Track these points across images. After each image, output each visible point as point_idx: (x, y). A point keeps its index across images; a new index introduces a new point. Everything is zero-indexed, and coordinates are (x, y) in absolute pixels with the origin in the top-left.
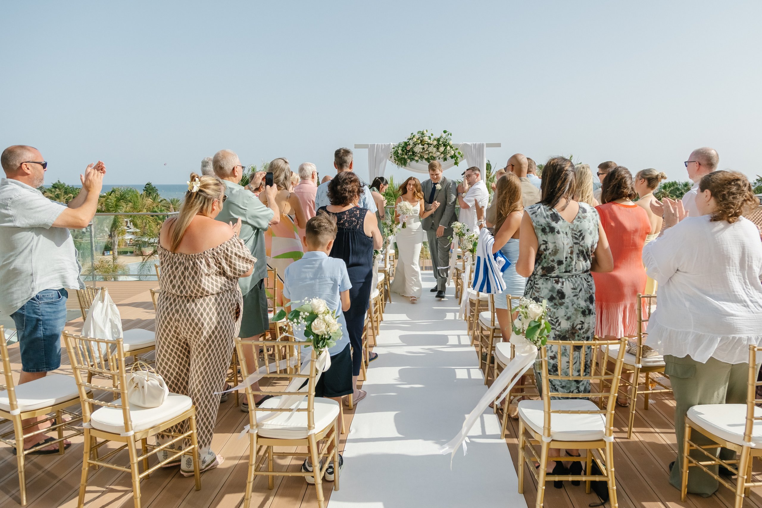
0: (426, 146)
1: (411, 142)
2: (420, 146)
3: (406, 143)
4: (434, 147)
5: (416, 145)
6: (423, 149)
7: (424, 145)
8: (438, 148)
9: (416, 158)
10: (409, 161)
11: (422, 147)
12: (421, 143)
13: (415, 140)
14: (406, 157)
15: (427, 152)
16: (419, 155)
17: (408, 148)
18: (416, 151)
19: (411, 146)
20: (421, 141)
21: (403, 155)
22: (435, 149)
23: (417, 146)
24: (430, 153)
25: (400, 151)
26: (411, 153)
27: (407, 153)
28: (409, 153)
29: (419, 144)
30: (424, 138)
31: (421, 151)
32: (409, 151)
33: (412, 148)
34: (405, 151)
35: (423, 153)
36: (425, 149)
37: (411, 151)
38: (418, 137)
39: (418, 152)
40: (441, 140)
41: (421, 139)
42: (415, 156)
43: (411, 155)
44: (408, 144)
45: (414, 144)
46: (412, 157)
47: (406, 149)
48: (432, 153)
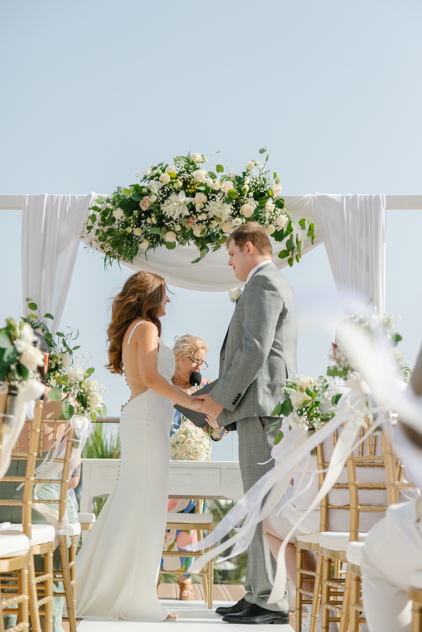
0: (200, 198)
1: (155, 187)
2: (182, 198)
3: (137, 188)
4: (228, 200)
5: (168, 194)
6: (192, 206)
7: (193, 195)
8: (237, 206)
9: (170, 237)
10: (144, 245)
11: (189, 200)
12: (184, 187)
13: (166, 178)
14: (138, 232)
15: (203, 217)
16: (178, 228)
17: (146, 204)
18: (169, 215)
19: (153, 199)
20: (186, 183)
21: (126, 224)
22: (228, 209)
23: (173, 197)
24: (212, 219)
25: (119, 214)
26: (153, 220)
27: (140, 218)
28: (149, 220)
29: (177, 192)
30: (194, 173)
31: (187, 213)
32: (148, 213)
33: (158, 204)
34: (135, 212)
35: (191, 219)
36: (198, 210)
37: (153, 215)
38: (174, 169)
39: (174, 218)
40: (248, 180)
41: (186, 175)
42: (164, 228)
43: (153, 226)
44: (145, 190)
45: (163, 192)
46: (156, 231)
47: (138, 208)
48: (220, 219)
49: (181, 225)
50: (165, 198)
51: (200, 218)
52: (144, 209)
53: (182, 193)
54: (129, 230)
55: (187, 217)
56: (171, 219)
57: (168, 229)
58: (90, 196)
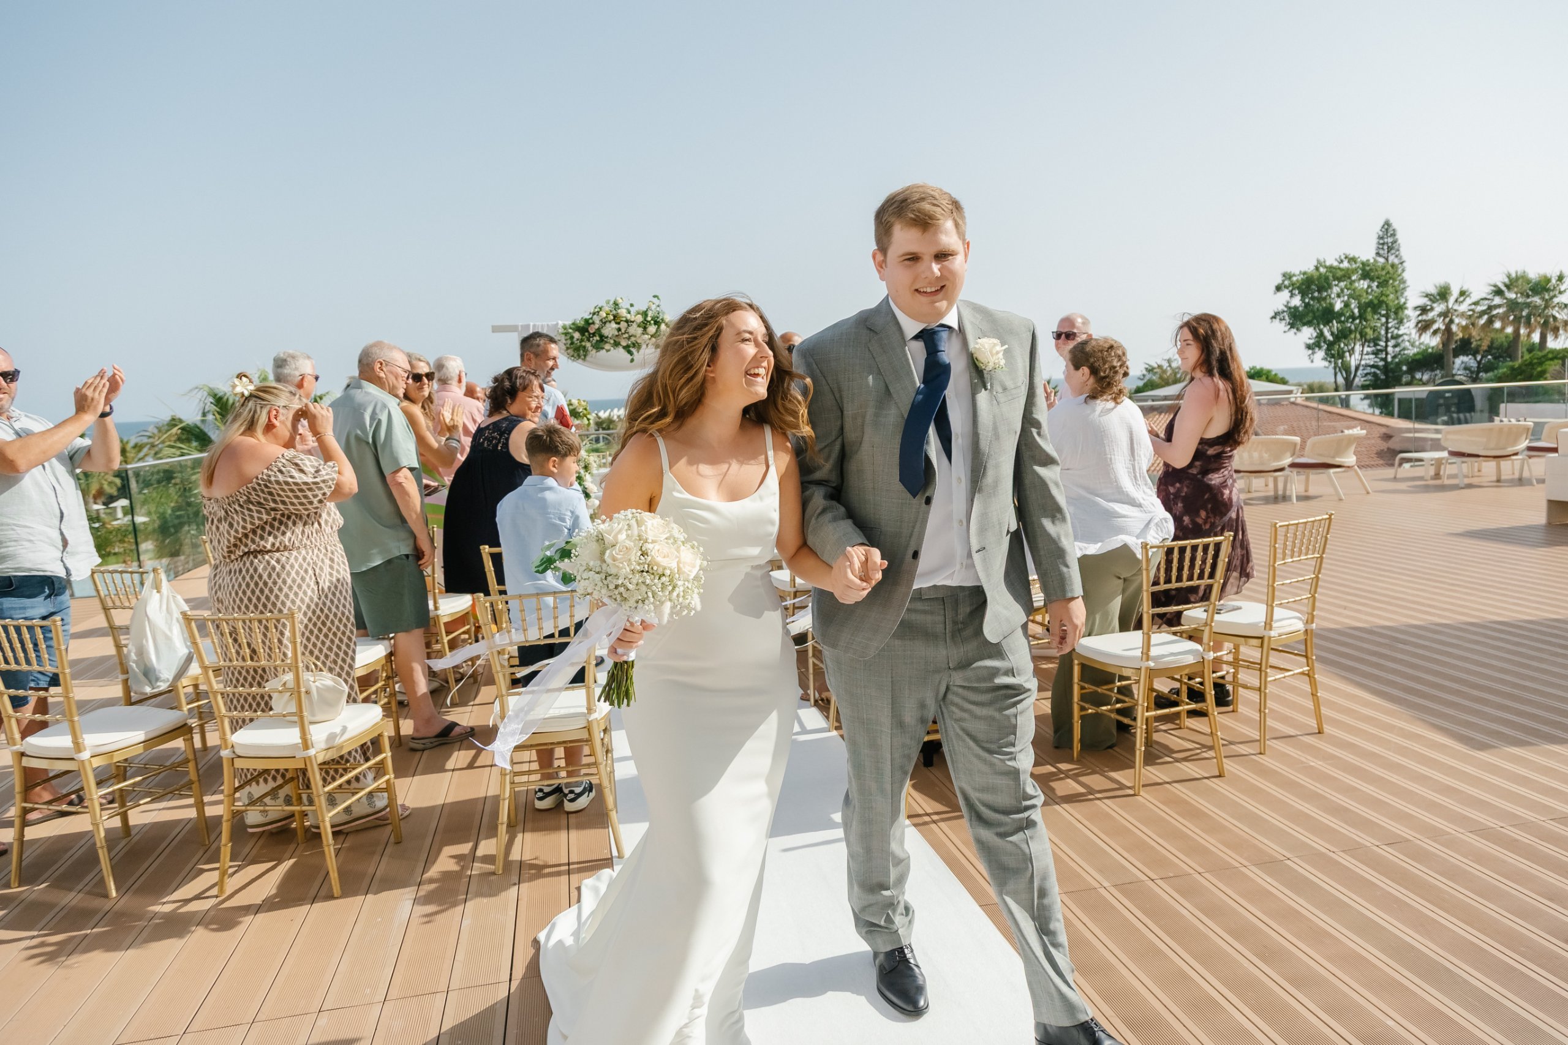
0: (623, 325)
1: (597, 319)
2: (614, 325)
3: (587, 321)
4: (639, 326)
5: (605, 323)
6: (619, 330)
7: (619, 323)
8: (645, 328)
9: (607, 346)
10: (593, 351)
11: (617, 326)
12: (614, 319)
13: (603, 314)
14: (588, 345)
15: (626, 335)
16: (612, 342)
17: (592, 329)
18: (606, 335)
19: (597, 326)
20: (615, 317)
21: (582, 340)
22: (640, 330)
23: (608, 324)
24: (631, 336)
25: (577, 335)
26: (597, 338)
27: (589, 337)
28: (594, 338)
29: (610, 322)
30: (619, 311)
31: (616, 333)
32: (594, 334)
33: (599, 329)
34: (586, 334)
35: (619, 336)
36: (623, 332)
37: (597, 335)
38: (607, 309)
39: (609, 336)
40: (647, 314)
41: (614, 312)
42: (602, 342)
43: (597, 341)
44: (591, 321)
45: (602, 322)
46: (599, 343)
47: (588, 331)
48: (635, 336)
49: (614, 340)
50: (603, 326)
51: (624, 335)
52: (591, 332)
53: (613, 322)
54: (583, 344)
55: (616, 335)
57: (606, 342)
58: (557, 324)
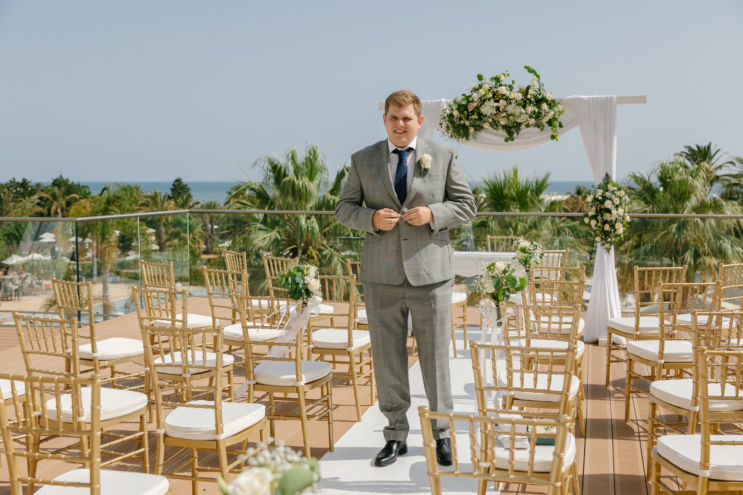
0: (502, 103)
1: (476, 96)
2: (492, 103)
3: (466, 98)
4: (518, 104)
5: (484, 101)
6: (498, 108)
7: (498, 101)
8: (524, 107)
9: (486, 126)
10: (472, 131)
11: (496, 104)
12: (493, 97)
13: (482, 92)
14: (467, 123)
16: (491, 120)
17: (471, 107)
18: (485, 113)
19: (476, 104)
20: (494, 94)
21: (461, 119)
22: (519, 109)
23: (487, 103)
24: (510, 115)
25: (456, 113)
26: (475, 116)
27: (468, 115)
28: (473, 117)
29: (489, 100)
30: (499, 88)
31: (495, 112)
32: (473, 112)
33: (477, 108)
34: (465, 112)
35: (497, 115)
36: (501, 109)
37: (475, 113)
38: (487, 87)
39: (488, 115)
40: (531, 91)
41: (495, 90)
42: (482, 121)
43: (475, 119)
44: (471, 99)
45: (481, 100)
46: (478, 123)
47: (467, 109)
48: (514, 115)
49: (492, 119)
50: (482, 104)
51: (503, 115)
52: (470, 110)
53: (492, 100)
54: (462, 122)
55: (495, 114)
56: (486, 115)
57: (485, 122)
58: (441, 102)
